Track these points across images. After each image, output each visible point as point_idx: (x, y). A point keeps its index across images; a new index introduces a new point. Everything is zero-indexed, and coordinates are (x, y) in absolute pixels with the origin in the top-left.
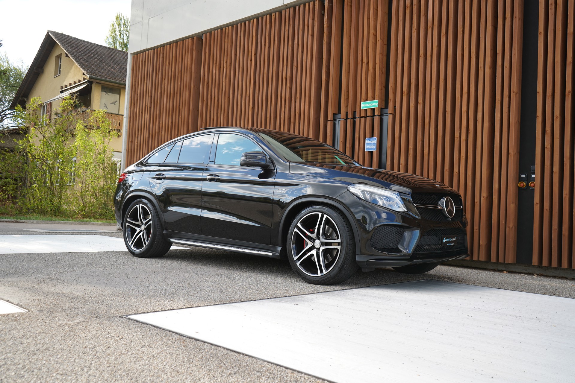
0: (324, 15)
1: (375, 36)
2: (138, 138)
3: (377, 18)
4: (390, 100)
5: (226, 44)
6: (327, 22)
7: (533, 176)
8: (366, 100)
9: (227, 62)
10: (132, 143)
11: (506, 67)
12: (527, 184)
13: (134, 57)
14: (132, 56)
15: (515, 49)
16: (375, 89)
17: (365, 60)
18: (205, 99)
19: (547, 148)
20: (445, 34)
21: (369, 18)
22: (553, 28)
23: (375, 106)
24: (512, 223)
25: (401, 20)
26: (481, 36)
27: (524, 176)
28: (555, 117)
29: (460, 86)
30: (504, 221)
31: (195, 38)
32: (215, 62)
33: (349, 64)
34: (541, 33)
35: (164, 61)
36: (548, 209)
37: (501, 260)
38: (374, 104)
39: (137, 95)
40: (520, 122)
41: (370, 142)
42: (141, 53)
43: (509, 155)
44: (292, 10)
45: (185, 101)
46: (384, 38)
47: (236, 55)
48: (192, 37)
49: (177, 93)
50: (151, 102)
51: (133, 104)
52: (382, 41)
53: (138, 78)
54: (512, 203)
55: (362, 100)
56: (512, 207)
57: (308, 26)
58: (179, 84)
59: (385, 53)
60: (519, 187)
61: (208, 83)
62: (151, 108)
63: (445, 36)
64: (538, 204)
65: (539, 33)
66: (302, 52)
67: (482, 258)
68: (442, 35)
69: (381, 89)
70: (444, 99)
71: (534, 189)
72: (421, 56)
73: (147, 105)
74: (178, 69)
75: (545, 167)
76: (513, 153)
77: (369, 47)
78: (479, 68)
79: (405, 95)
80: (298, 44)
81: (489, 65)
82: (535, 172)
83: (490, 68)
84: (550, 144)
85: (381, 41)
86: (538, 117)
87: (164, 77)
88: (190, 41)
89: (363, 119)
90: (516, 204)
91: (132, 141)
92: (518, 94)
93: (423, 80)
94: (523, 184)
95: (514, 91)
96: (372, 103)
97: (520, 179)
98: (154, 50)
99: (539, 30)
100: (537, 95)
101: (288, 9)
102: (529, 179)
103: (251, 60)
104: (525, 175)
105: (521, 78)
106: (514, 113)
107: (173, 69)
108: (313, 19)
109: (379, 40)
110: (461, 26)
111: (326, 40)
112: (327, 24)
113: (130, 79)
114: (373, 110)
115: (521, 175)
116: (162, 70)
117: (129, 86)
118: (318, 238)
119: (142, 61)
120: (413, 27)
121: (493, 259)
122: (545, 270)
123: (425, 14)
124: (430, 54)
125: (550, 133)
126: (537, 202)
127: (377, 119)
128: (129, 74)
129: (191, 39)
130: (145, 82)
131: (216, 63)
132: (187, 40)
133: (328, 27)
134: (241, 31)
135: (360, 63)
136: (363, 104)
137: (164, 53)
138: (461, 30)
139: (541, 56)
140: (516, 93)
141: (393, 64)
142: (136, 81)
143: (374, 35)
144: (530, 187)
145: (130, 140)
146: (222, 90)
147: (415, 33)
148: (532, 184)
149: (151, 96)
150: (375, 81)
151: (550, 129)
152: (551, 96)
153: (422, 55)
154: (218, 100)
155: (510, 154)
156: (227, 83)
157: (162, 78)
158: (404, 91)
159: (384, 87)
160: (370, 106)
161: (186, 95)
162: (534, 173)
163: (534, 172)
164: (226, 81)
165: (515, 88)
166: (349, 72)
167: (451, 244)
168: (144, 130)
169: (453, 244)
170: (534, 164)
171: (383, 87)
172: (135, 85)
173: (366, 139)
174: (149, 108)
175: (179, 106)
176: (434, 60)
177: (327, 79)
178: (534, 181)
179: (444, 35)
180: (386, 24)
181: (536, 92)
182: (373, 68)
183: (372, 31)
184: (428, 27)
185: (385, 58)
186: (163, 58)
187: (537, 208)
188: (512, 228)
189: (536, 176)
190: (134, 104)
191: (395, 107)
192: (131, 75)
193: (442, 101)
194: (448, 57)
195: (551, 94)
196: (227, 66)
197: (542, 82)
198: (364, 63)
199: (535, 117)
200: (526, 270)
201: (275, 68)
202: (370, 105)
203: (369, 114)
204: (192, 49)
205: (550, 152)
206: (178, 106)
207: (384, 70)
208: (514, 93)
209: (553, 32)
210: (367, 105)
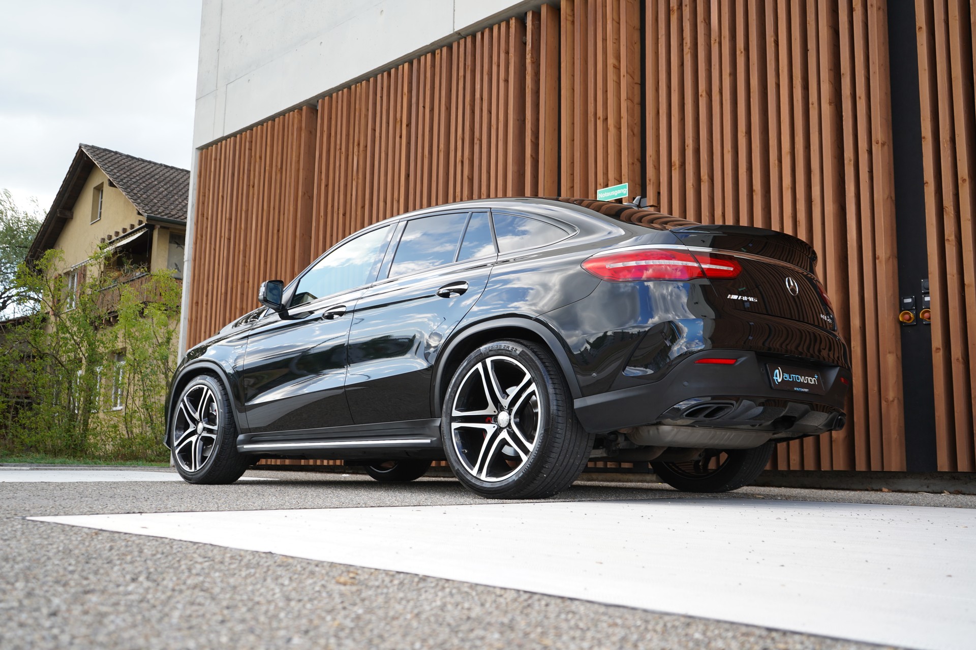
0: (525, 44)
1: (617, 68)
2: (207, 296)
3: (620, 37)
4: (650, 180)
5: (357, 114)
6: (532, 54)
7: (927, 299)
8: (606, 185)
9: (359, 145)
10: (198, 305)
11: (860, 98)
12: (917, 315)
13: (201, 154)
14: (199, 152)
15: (874, 63)
16: (621, 166)
17: (600, 113)
18: (322, 213)
19: (948, 240)
20: (743, 50)
21: (605, 40)
22: (942, 16)
23: (622, 194)
24: (892, 391)
25: (662, 36)
26: (809, 47)
27: (909, 300)
28: (960, 181)
29: (776, 141)
30: (876, 389)
31: (304, 108)
32: (338, 147)
33: (573, 124)
34: (920, 28)
35: (253, 154)
36: (960, 359)
37: (875, 467)
38: (619, 192)
39: (207, 219)
40: (894, 198)
42: (214, 146)
43: (877, 261)
44: (469, 40)
45: (288, 220)
46: (633, 72)
47: (374, 130)
48: (298, 108)
49: (274, 208)
50: (230, 230)
51: (199, 236)
52: (631, 76)
53: (209, 190)
54: (890, 353)
55: (598, 187)
56: (891, 361)
57: (499, 66)
58: (278, 191)
59: (637, 99)
60: (901, 323)
61: (327, 186)
62: (229, 239)
63: (743, 54)
64: (939, 349)
65: (917, 29)
66: (490, 112)
67: (840, 465)
68: (738, 52)
69: (633, 164)
70: (747, 170)
71: (929, 324)
72: (701, 95)
73: (223, 235)
74: (276, 166)
75: (948, 277)
76: (884, 257)
77: (607, 91)
78: (810, 106)
79: (675, 169)
80: (482, 99)
81: (828, 97)
82: (930, 291)
83: (830, 103)
84: (953, 233)
85: (629, 76)
86: (927, 183)
87: (251, 183)
88: (296, 116)
90: (897, 355)
91: (197, 303)
92: (886, 147)
93: (707, 139)
94: (908, 316)
95: (878, 141)
96: (617, 189)
97: (902, 307)
98: (236, 137)
99: (917, 23)
100: (923, 143)
101: (463, 40)
102: (918, 304)
103: (401, 137)
104: (912, 298)
105: (890, 118)
106: (881, 181)
107: (267, 168)
108: (507, 53)
109: (624, 76)
110: (772, 33)
111: (530, 87)
112: (532, 57)
113: (196, 192)
114: (619, 201)
115: (904, 298)
116: (249, 171)
117: (193, 206)
119: (216, 159)
120: (684, 45)
121: (861, 466)
122: (966, 484)
123: (705, 20)
124: (718, 90)
125: (953, 212)
126: (938, 347)
128: (194, 184)
129: (298, 112)
130: (221, 194)
131: (341, 149)
132: (291, 113)
133: (533, 62)
134: (382, 88)
135: (593, 119)
136: (600, 193)
137: (252, 142)
138: (773, 39)
139: (925, 70)
140: (883, 144)
141: (651, 115)
142: (205, 196)
143: (614, 67)
144: (922, 320)
145: (194, 301)
146: (352, 195)
147: (689, 55)
148: (926, 315)
149: (231, 219)
150: (621, 151)
151: (952, 203)
152: (949, 143)
153: (704, 94)
154: (344, 215)
155: (878, 258)
156: (360, 181)
157: (248, 186)
158: (674, 162)
159: (638, 160)
160: (614, 196)
161: (289, 210)
162: (927, 294)
163: (927, 291)
164: (358, 178)
165: (879, 133)
166: (573, 140)
168: (218, 280)
170: (925, 275)
171: (636, 160)
172: (203, 203)
174: (226, 240)
175: (278, 231)
176: (726, 100)
177: (534, 156)
178: (929, 308)
179: (742, 52)
180: (637, 47)
181: (919, 138)
182: (615, 126)
183: (611, 61)
184: (712, 42)
185: (637, 109)
186: (250, 149)
187: (938, 359)
188: (893, 401)
189: (933, 298)
190: (202, 236)
191: (659, 193)
192: (196, 187)
193: (745, 173)
194: (751, 91)
195: (948, 139)
196: (359, 151)
197: (929, 117)
198: (599, 119)
199: (921, 184)
200: (928, 487)
201: (442, 146)
202: (613, 193)
204: (300, 129)
205: (954, 248)
206: (276, 231)
207: (637, 130)
208: (877, 143)
209: (943, 25)
210: (608, 194)
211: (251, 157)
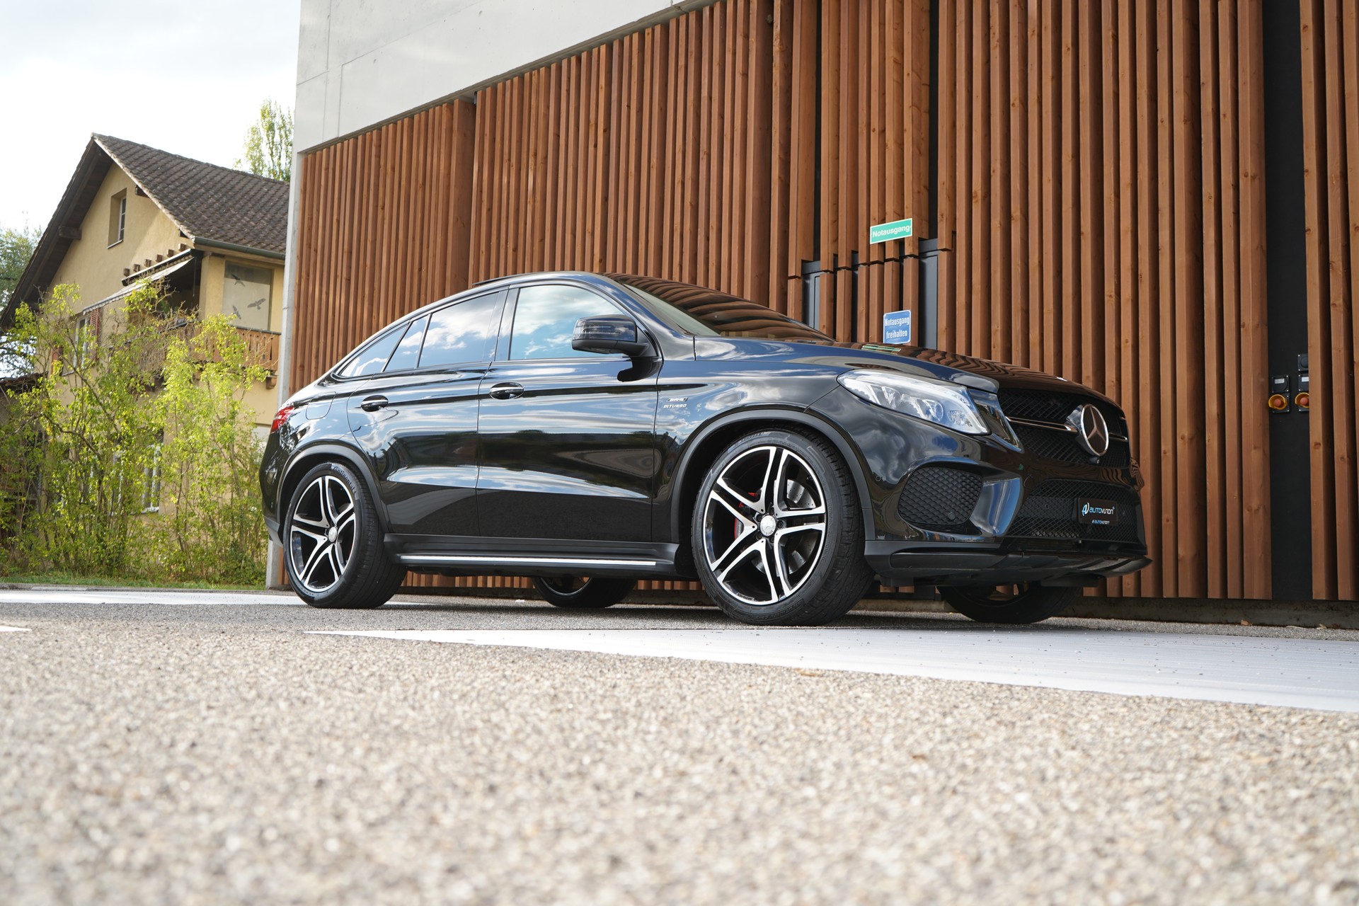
0: (772, 24)
1: (900, 64)
2: (317, 357)
3: (903, 21)
4: (942, 215)
5: (533, 112)
6: (781, 39)
7: (1305, 379)
8: (883, 221)
9: (536, 155)
10: (303, 370)
11: (1225, 115)
12: (1291, 401)
13: (306, 160)
14: (302, 159)
15: (1243, 71)
16: (903, 195)
17: (875, 124)
18: (483, 248)
19: (1334, 304)
20: (1070, 46)
21: (882, 24)
22: (1335, 14)
23: (904, 232)
24: (1256, 498)
25: (961, 22)
26: (1159, 45)
27: (1282, 381)
28: (1351, 229)
29: (1112, 168)
30: (1236, 494)
31: (456, 102)
32: (506, 157)
33: (838, 136)
34: (1306, 27)
35: (382, 163)
36: (1346, 457)
37: (1233, 593)
38: (900, 229)
39: (316, 251)
40: (1265, 248)
41: (894, 322)
42: (324, 150)
43: (1242, 329)
44: (693, 17)
45: (435, 256)
46: (921, 69)
47: (557, 136)
48: (447, 102)
49: (414, 238)
50: (349, 267)
51: (304, 274)
52: (918, 75)
53: (318, 211)
54: (1255, 448)
55: (872, 222)
56: (1255, 459)
57: (734, 54)
58: (419, 216)
59: (925, 105)
60: (1270, 410)
61: (490, 210)
62: (349, 280)
63: (1070, 52)
64: (1320, 444)
65: (1302, 28)
66: (722, 116)
67: (1186, 591)
68: (1064, 49)
69: (919, 192)
70: (1073, 205)
71: (1308, 412)
72: (1013, 104)
73: (339, 273)
74: (417, 180)
75: (1333, 351)
76: (1251, 325)
77: (884, 94)
78: (1159, 123)
79: (977, 201)
80: (710, 98)
81: (1183, 113)
82: (1309, 369)
83: (1185, 121)
84: (1341, 296)
85: (914, 75)
86: (1309, 230)
87: (380, 203)
88: (444, 112)
89: (875, 269)
90: (1264, 451)
91: (302, 366)
92: (1257, 181)
93: (1021, 163)
94: (1280, 401)
95: (1247, 173)
96: (898, 226)
97: (1272, 389)
98: (357, 138)
99: (1301, 21)
100: (1305, 178)
101: (684, 16)
102: (1293, 387)
103: (596, 146)
104: (1285, 377)
105: (1263, 142)
106: (1249, 226)
107: (403, 183)
108: (746, 36)
109: (908, 74)
110: (1110, 26)
111: (778, 84)
112: (781, 44)
113: (299, 214)
114: (900, 243)
115: (1275, 378)
116: (377, 186)
117: (294, 232)
118: (769, 510)
119: (327, 169)
120: (991, 35)
121: (1214, 592)
122: (1347, 616)
123: (1019, 4)
124: (1036, 98)
125: (1341, 269)
126: (1318, 441)
127: (909, 265)
128: (295, 202)
129: (447, 106)
130: (335, 217)
131: (509, 160)
132: (437, 108)
133: (782, 51)
134: (569, 78)
135: (865, 132)
136: (874, 230)
137: (380, 146)
138: (1111, 34)
139: (1311, 82)
140: (1253, 178)
141: (945, 129)
142: (312, 219)
143: (895, 61)
144: (1297, 406)
145: (299, 364)
146: (526, 224)
147: (998, 50)
148: (1303, 400)
149: (350, 253)
150: (903, 175)
151: (1340, 257)
152: (1339, 179)
153: (1017, 103)
154: (515, 250)
155: (1244, 326)
156: (538, 205)
157: (376, 207)
158: (975, 192)
159: (925, 187)
160: (893, 235)
161: (435, 242)
162: (1305, 373)
163: (1305, 369)
164: (534, 201)
165: (1249, 163)
166: (838, 158)
167: (1102, 522)
168: (333, 335)
169: (1106, 522)
170: (1304, 349)
171: (922, 188)
172: (310, 229)
173: (885, 315)
174: (344, 281)
175: (420, 270)
176: (1046, 112)
177: (783, 178)
178: (1308, 392)
179: (1069, 49)
180: (926, 35)
181: (1300, 171)
182: (896, 142)
183: (891, 53)
184: (1029, 33)
185: (925, 118)
186: (378, 156)
187: (1317, 457)
188: (1258, 510)
189: (1312, 379)
190: (308, 275)
191: (954, 233)
192: (299, 205)
193: (1071, 210)
194: (1081, 101)
195: (1338, 173)
196: (535, 164)
197: (1314, 144)
198: (874, 131)
199: (1302, 231)
200: (1298, 620)
201: (654, 160)
202: (892, 231)
203: (890, 253)
204: (450, 130)
205: (1342, 315)
206: (416, 271)
207: (925, 147)
208: (1246, 176)
209: (1335, 23)
210: (886, 232)
211: (380, 167)
